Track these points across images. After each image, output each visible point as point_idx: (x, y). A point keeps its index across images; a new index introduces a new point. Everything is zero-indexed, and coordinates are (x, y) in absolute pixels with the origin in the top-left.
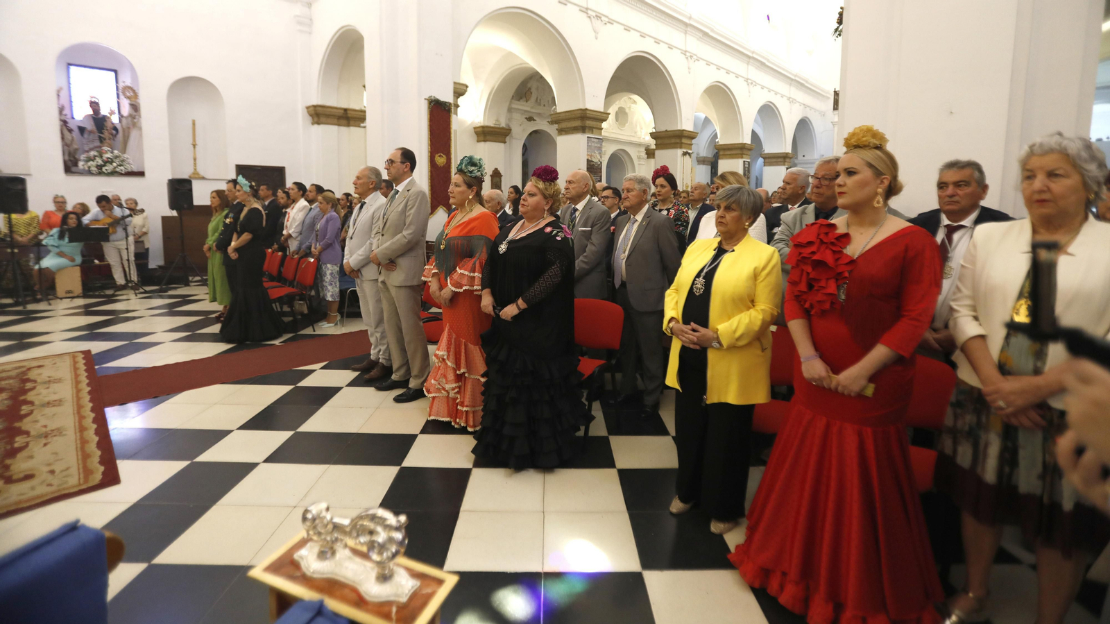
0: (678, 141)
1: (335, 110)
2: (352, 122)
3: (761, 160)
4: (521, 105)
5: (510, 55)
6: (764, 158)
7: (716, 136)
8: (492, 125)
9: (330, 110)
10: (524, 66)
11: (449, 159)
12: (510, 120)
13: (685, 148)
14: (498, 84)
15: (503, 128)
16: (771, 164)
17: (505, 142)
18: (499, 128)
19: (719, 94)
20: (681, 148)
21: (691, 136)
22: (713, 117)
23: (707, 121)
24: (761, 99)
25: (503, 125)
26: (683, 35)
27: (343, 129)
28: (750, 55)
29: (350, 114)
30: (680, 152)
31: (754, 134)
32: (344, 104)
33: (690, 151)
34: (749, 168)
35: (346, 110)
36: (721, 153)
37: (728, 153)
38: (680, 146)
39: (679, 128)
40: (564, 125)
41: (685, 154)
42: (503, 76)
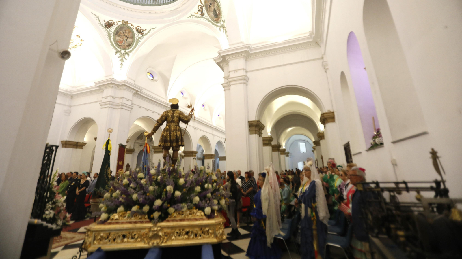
0: (192, 154)
1: (73, 143)
2: (78, 147)
3: (218, 159)
4: (139, 141)
5: (138, 126)
6: (219, 158)
7: (203, 151)
8: (128, 148)
9: (72, 143)
10: (143, 130)
11: (123, 163)
12: (134, 146)
13: (194, 156)
14: (132, 135)
15: (132, 149)
16: (222, 160)
17: (132, 154)
18: (131, 149)
19: (204, 139)
20: (193, 156)
21: (196, 153)
22: (202, 145)
23: (200, 146)
24: (217, 140)
25: (132, 148)
26: (193, 122)
27: (75, 149)
28: (213, 127)
29: (78, 144)
30: (192, 158)
31: (216, 150)
32: (76, 141)
33: (195, 158)
34: (214, 162)
35: (77, 143)
36: (205, 157)
37: (208, 157)
38: (192, 156)
39: (192, 150)
40: (156, 150)
41: (194, 158)
42: (135, 132)
